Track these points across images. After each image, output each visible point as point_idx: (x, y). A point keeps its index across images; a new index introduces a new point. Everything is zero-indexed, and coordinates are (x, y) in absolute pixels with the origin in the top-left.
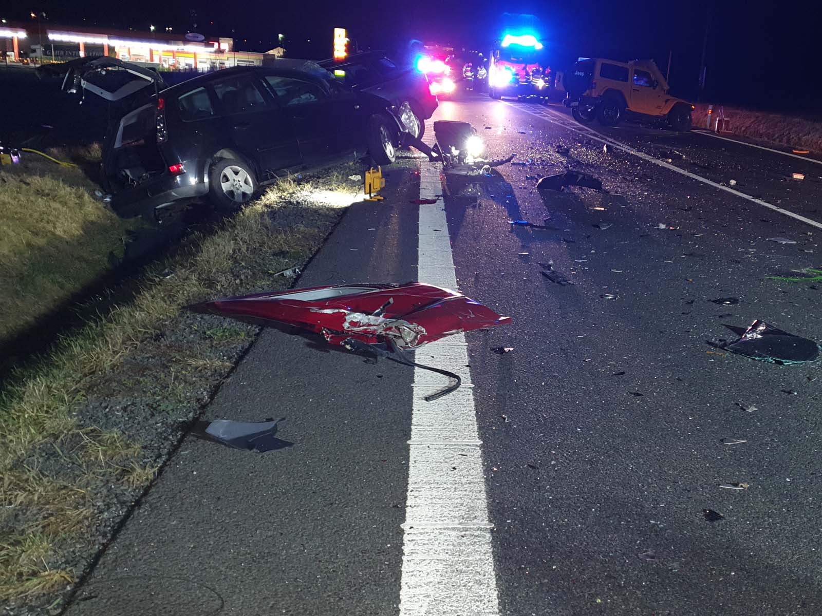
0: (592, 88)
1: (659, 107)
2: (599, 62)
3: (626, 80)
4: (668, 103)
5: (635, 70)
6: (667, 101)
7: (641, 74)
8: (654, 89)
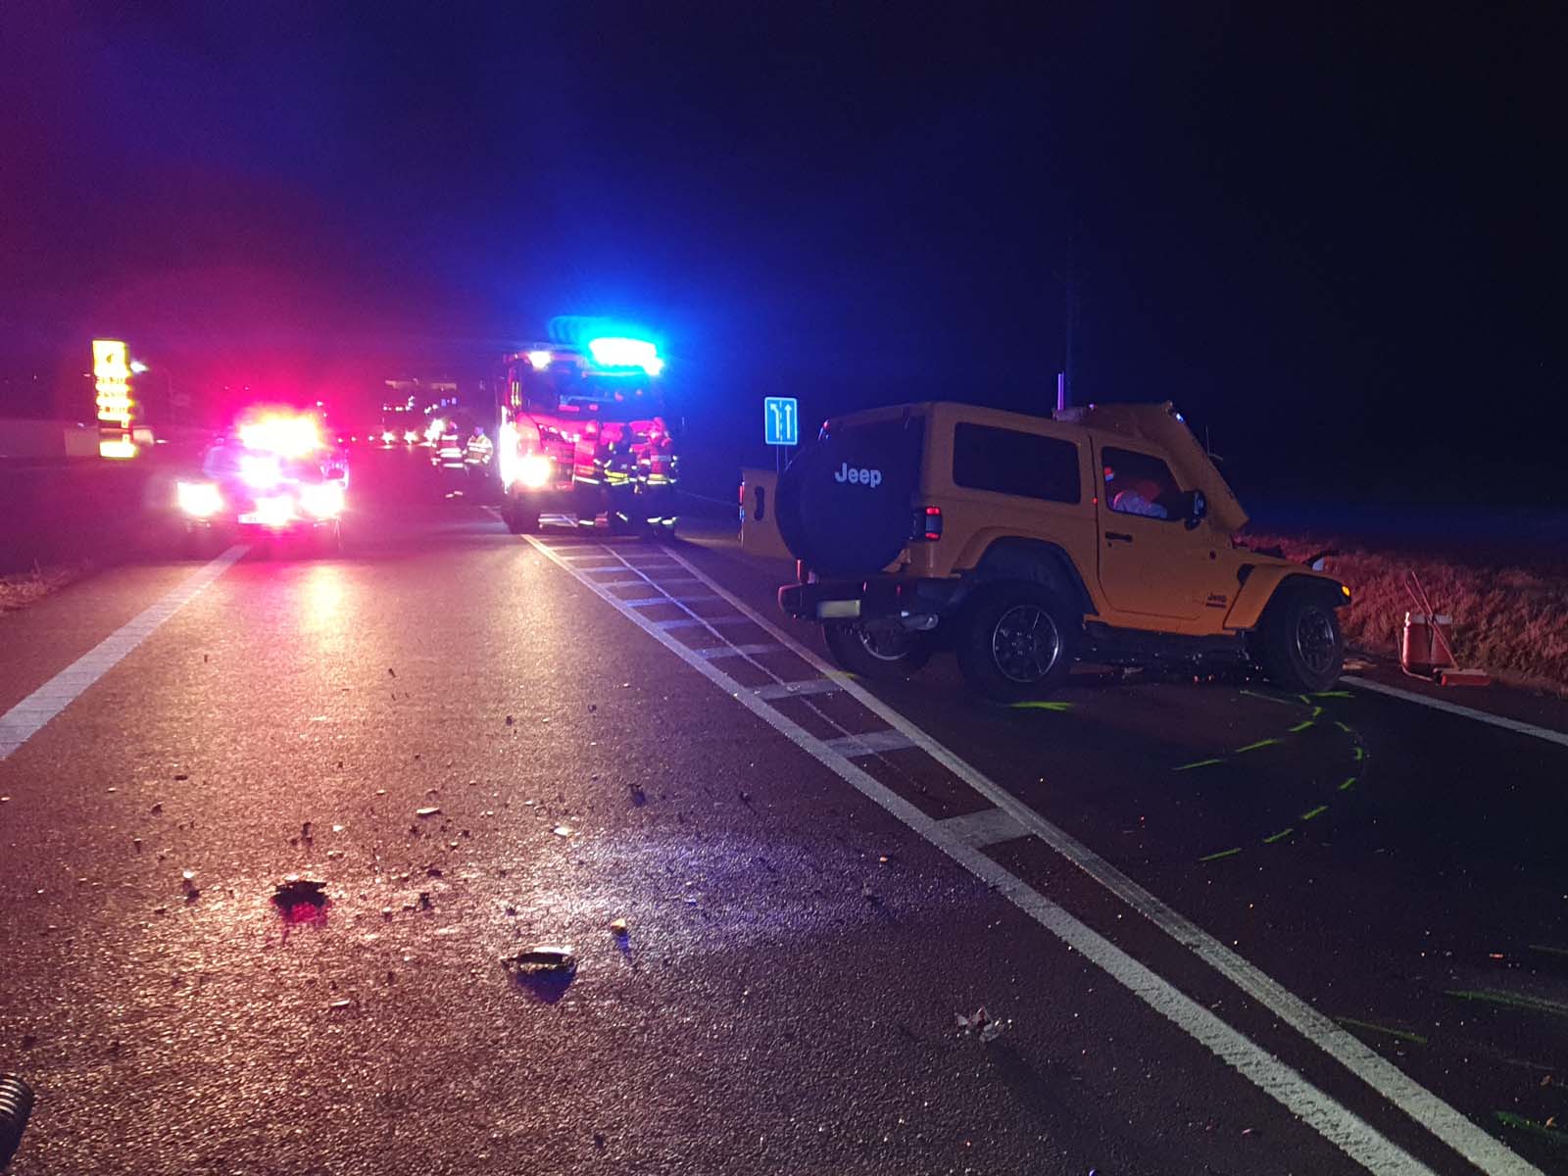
0: (922, 537)
1: (1216, 601)
2: (944, 421)
3: (1070, 494)
4: (1251, 580)
5: (1105, 450)
6: (1244, 573)
7: (1130, 468)
8: (1190, 526)
